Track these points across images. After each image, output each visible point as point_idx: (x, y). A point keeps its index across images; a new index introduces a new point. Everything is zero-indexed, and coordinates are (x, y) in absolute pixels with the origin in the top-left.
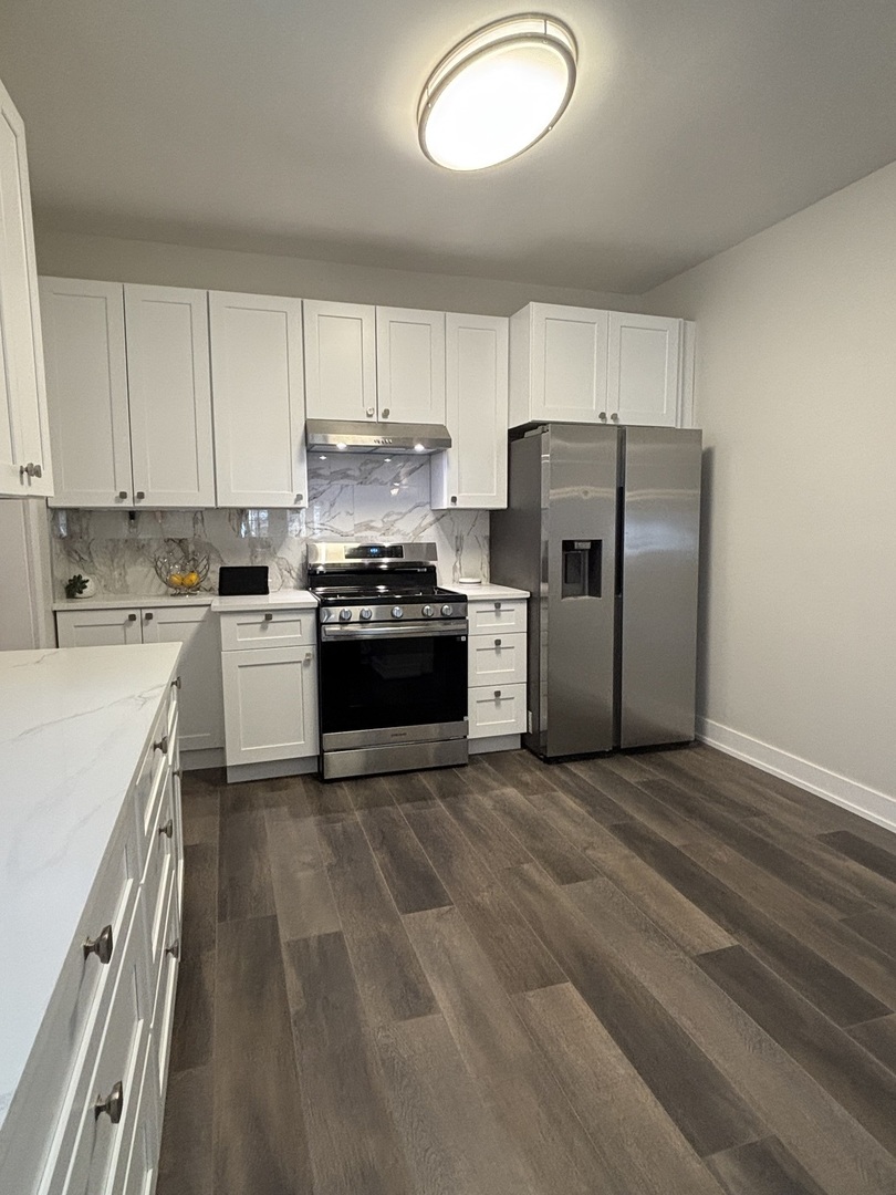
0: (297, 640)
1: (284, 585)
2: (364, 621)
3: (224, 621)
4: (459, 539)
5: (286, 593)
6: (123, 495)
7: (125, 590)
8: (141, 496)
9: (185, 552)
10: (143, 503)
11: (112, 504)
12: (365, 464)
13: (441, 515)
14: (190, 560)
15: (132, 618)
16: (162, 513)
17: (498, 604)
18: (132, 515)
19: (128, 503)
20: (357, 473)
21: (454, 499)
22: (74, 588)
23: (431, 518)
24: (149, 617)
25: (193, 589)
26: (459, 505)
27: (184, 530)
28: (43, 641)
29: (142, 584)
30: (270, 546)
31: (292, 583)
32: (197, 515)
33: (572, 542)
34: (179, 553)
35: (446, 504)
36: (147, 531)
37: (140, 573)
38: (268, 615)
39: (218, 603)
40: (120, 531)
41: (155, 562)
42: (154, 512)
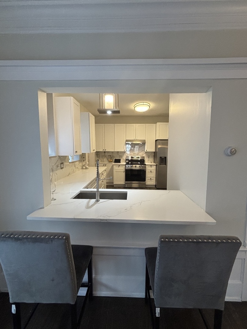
0: (122, 169)
1: (123, 162)
2: (136, 167)
3: (114, 166)
4: (149, 156)
5: (123, 163)
6: (103, 150)
7: (103, 162)
9: (111, 157)
10: (106, 151)
13: (146, 152)
14: (111, 158)
15: (104, 165)
17: (151, 165)
18: (105, 152)
19: (104, 151)
21: (146, 150)
23: (144, 153)
24: (106, 165)
25: (112, 162)
26: (147, 151)
27: (111, 154)
28: (94, 166)
29: (105, 161)
30: (121, 157)
31: (124, 161)
32: (112, 152)
33: (161, 157)
34: (110, 157)
35: (146, 151)
36: (106, 154)
37: (105, 159)
38: (119, 165)
39: (114, 163)
40: (103, 154)
41: (107, 158)
42: (107, 152)
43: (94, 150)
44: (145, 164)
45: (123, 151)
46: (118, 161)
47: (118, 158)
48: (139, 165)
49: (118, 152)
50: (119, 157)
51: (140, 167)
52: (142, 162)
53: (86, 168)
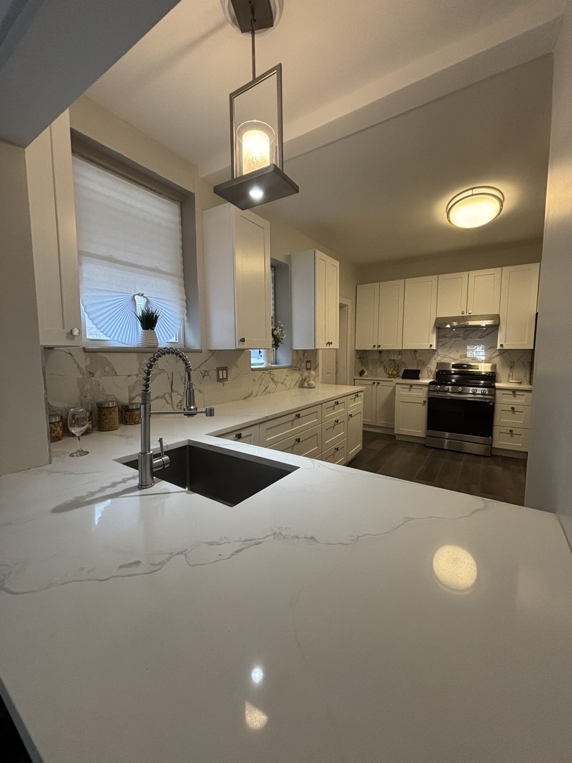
0: (420, 395)
3: (398, 386)
4: (512, 363)
5: (425, 379)
6: (374, 346)
7: (376, 375)
8: (379, 346)
9: (395, 364)
10: (380, 349)
11: (371, 349)
12: (466, 331)
13: (501, 352)
14: (396, 367)
15: (374, 383)
16: (389, 351)
17: (514, 391)
18: (379, 351)
19: (376, 348)
20: (462, 335)
21: (502, 345)
22: (362, 373)
23: (496, 352)
24: (379, 383)
25: (395, 376)
26: (505, 348)
27: (396, 357)
28: (348, 383)
29: (381, 374)
30: (424, 364)
31: (431, 376)
32: (400, 352)
34: (393, 365)
35: (499, 347)
36: (384, 357)
37: (380, 370)
38: (411, 386)
39: (401, 381)
40: (376, 356)
41: (384, 367)
42: (386, 351)
43: (330, 343)
44: (494, 387)
45: (428, 348)
46: (414, 374)
47: (415, 368)
48: (481, 389)
49: (415, 351)
50: (418, 365)
51: (482, 394)
52: (491, 378)
53: (310, 387)
